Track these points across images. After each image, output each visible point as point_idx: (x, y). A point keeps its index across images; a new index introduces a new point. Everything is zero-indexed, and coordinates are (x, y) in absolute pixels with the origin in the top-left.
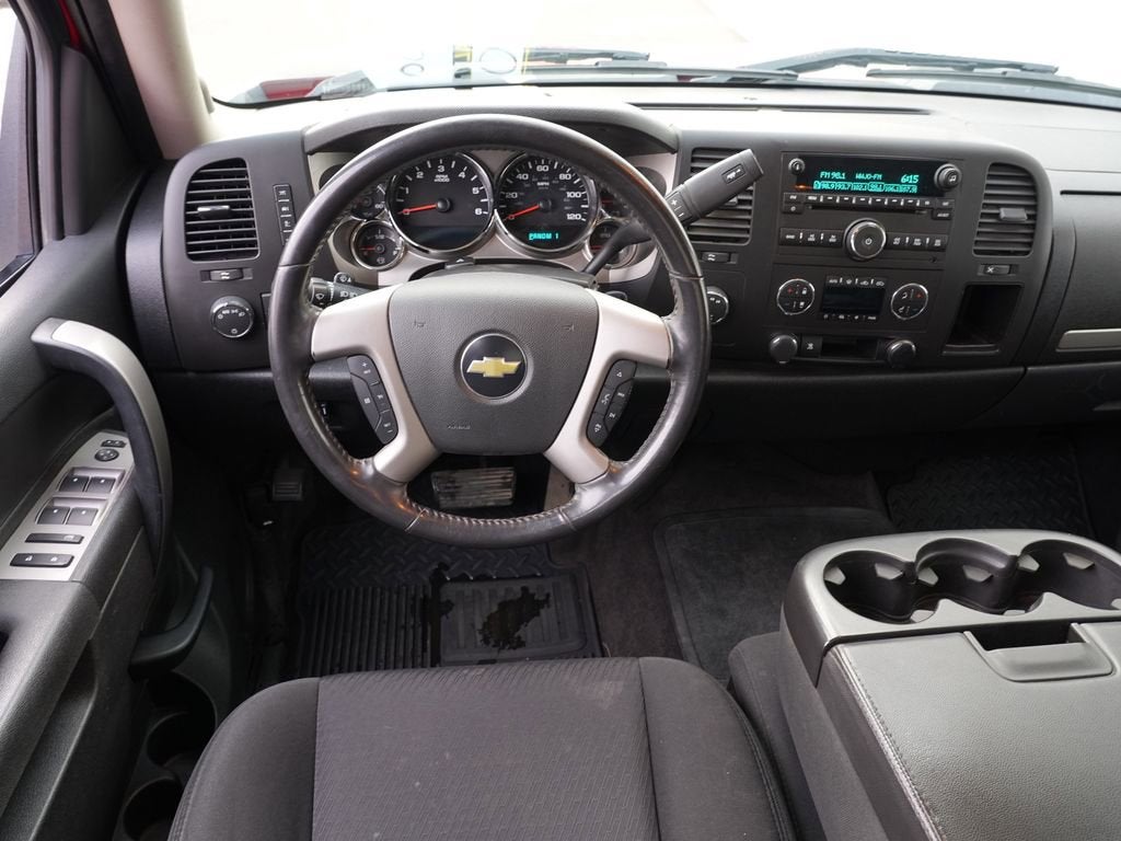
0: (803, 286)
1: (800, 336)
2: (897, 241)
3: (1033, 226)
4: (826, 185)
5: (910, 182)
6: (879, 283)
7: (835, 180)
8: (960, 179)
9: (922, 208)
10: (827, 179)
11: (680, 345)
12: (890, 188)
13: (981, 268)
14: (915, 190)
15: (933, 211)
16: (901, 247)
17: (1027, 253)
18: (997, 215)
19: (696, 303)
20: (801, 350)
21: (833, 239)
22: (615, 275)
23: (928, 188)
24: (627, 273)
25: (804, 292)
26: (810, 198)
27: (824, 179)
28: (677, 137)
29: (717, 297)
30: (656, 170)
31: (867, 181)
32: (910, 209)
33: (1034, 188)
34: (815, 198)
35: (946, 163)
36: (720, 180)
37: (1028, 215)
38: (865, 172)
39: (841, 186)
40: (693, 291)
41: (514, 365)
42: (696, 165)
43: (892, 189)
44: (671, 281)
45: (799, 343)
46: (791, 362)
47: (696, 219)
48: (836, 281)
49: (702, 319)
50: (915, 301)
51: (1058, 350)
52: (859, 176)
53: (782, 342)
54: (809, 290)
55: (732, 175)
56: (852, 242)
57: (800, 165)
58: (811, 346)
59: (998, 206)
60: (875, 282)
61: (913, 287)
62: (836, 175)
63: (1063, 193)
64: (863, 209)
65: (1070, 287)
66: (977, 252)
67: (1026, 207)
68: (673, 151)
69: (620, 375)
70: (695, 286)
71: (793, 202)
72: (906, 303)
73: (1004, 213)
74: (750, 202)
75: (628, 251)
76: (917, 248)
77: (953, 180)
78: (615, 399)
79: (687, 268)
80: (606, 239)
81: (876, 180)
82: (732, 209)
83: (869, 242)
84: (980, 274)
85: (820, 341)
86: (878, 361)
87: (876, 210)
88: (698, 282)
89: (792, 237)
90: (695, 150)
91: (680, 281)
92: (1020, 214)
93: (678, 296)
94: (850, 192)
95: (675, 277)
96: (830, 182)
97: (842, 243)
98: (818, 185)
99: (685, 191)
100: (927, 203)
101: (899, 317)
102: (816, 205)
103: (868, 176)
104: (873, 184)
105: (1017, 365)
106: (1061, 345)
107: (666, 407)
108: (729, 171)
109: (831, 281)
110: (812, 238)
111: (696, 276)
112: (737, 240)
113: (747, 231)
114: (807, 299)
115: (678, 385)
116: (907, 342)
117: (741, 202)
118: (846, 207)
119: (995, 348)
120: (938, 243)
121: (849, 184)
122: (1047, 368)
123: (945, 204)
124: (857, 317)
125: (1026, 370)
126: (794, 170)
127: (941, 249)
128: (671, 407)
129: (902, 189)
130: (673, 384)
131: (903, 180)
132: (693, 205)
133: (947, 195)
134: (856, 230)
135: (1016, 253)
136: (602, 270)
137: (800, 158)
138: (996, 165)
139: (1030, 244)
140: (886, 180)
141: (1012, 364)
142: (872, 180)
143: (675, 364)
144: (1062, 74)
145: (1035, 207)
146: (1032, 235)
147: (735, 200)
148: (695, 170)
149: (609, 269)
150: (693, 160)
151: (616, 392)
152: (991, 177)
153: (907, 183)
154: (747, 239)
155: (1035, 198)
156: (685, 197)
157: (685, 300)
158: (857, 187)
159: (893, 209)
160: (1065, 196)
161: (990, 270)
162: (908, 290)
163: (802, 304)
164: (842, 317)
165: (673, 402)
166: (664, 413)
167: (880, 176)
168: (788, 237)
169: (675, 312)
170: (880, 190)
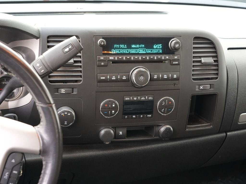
0: (112, 102)
1: (114, 128)
2: (155, 77)
3: (217, 65)
4: (117, 51)
5: (158, 47)
6: (150, 98)
7: (122, 48)
8: (181, 45)
9: (165, 60)
10: (118, 48)
11: (45, 141)
12: (149, 51)
13: (197, 87)
14: (161, 51)
15: (170, 61)
16: (158, 79)
17: (217, 78)
18: (200, 61)
19: (52, 118)
20: (116, 136)
21: (124, 78)
22: (11, 104)
24: (18, 103)
25: (114, 106)
26: (110, 58)
27: (116, 48)
28: (39, 31)
29: (68, 112)
30: (29, 48)
31: (137, 48)
32: (160, 61)
33: (214, 48)
34: (113, 58)
35: (174, 38)
36: (61, 52)
37: (214, 60)
38: (136, 44)
39: (125, 51)
40: (50, 112)
42: (50, 44)
43: (150, 52)
44: (38, 107)
45: (115, 133)
46: (112, 142)
47: (51, 73)
48: (129, 99)
49: (56, 126)
51: (239, 123)
52: (133, 46)
53: (106, 132)
54: (116, 105)
55: (67, 50)
56: (134, 78)
57: (103, 42)
58: (121, 133)
59: (200, 57)
60: (148, 98)
61: (166, 99)
62: (122, 46)
63: (229, 49)
64: (137, 62)
65: (239, 93)
66: (194, 79)
67: (213, 57)
68: (37, 38)
69: (13, 161)
70: (51, 109)
71: (102, 61)
72: (165, 106)
73: (203, 60)
74: (80, 62)
75: (18, 90)
76: (166, 80)
77: (177, 46)
78: (12, 175)
79: (45, 100)
80: (5, 85)
81: (142, 48)
82: (71, 66)
83: (142, 78)
84: (197, 90)
85: (125, 130)
86: (156, 137)
87: (143, 62)
88: (51, 107)
89: (104, 78)
90: (49, 37)
91: (42, 107)
92: (210, 60)
93: (42, 115)
94: (129, 54)
95: (40, 106)
96: (119, 50)
97: (129, 80)
98: (114, 52)
99: (44, 58)
100: (167, 57)
101: (162, 114)
102: (114, 62)
103: (138, 46)
104: (141, 50)
105: (222, 132)
106: (240, 120)
107: (41, 176)
108: (65, 47)
109: (126, 99)
110: (114, 78)
111: (50, 103)
112: (76, 81)
113: (81, 76)
114: (115, 108)
115: (47, 163)
116: (168, 126)
117: (75, 62)
118: (129, 62)
119: (210, 125)
120: (175, 76)
121: (129, 50)
122: (236, 132)
123: (176, 57)
124: (142, 116)
125: (226, 134)
126: (101, 45)
127: (177, 79)
128: (44, 176)
129: (154, 51)
130: (44, 163)
131: (155, 47)
132: (48, 66)
133: (176, 53)
134: (135, 72)
135: (212, 79)
136: (4, 102)
137: (103, 38)
138: (196, 38)
139: (217, 74)
140: (147, 47)
141: (219, 132)
142: (140, 47)
143: (43, 152)
145: (216, 57)
146: (217, 70)
147: (72, 61)
148: (49, 47)
149: (8, 101)
150: (48, 42)
151: (12, 171)
152: (194, 43)
153: (157, 48)
154: (81, 81)
155: (216, 52)
156: (43, 62)
157: (46, 117)
158: (133, 51)
159: (152, 61)
160: (229, 50)
161: (201, 87)
162: (164, 100)
163: (113, 112)
164: (134, 116)
165: (45, 173)
166: (40, 180)
167: (143, 46)
168: (102, 78)
169: (41, 123)
170: (144, 52)
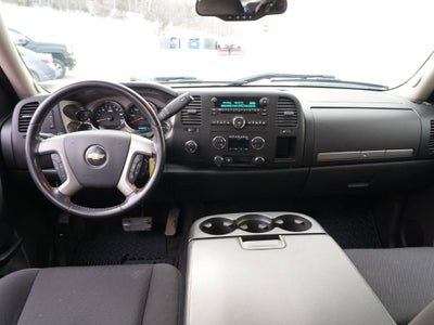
0: (221, 139)
2: (249, 123)
3: (297, 117)
8: (268, 102)
9: (257, 112)
12: (246, 106)
14: (254, 106)
15: (261, 113)
16: (251, 125)
17: (296, 126)
20: (225, 162)
21: (228, 123)
23: (258, 106)
31: (238, 104)
33: (294, 104)
34: (221, 110)
35: (263, 97)
38: (237, 101)
39: (229, 106)
41: (102, 156)
46: (222, 166)
48: (232, 137)
50: (260, 143)
53: (218, 159)
56: (234, 123)
57: (215, 100)
58: (229, 160)
59: (283, 111)
62: (228, 103)
64: (237, 113)
66: (278, 126)
67: (293, 111)
71: (214, 111)
72: (257, 143)
73: (285, 113)
76: (257, 125)
77: (265, 103)
78: (137, 167)
83: (239, 123)
84: (281, 133)
85: (231, 158)
86: (252, 165)
87: (241, 113)
92: (291, 113)
94: (232, 108)
96: (226, 105)
97: (231, 124)
98: (222, 106)
100: (259, 110)
104: (241, 105)
105: (306, 167)
106: (318, 158)
110: (221, 123)
113: (201, 121)
116: (260, 157)
118: (232, 112)
121: (232, 105)
123: (265, 110)
124: (241, 149)
125: (310, 169)
126: (213, 102)
127: (265, 125)
131: (251, 104)
133: (265, 107)
135: (292, 126)
138: (280, 98)
140: (245, 103)
144: (336, 79)
145: (296, 111)
146: (296, 120)
152: (279, 101)
154: (201, 124)
158: (235, 106)
159: (248, 112)
161: (284, 132)
163: (222, 145)
170: (243, 106)
